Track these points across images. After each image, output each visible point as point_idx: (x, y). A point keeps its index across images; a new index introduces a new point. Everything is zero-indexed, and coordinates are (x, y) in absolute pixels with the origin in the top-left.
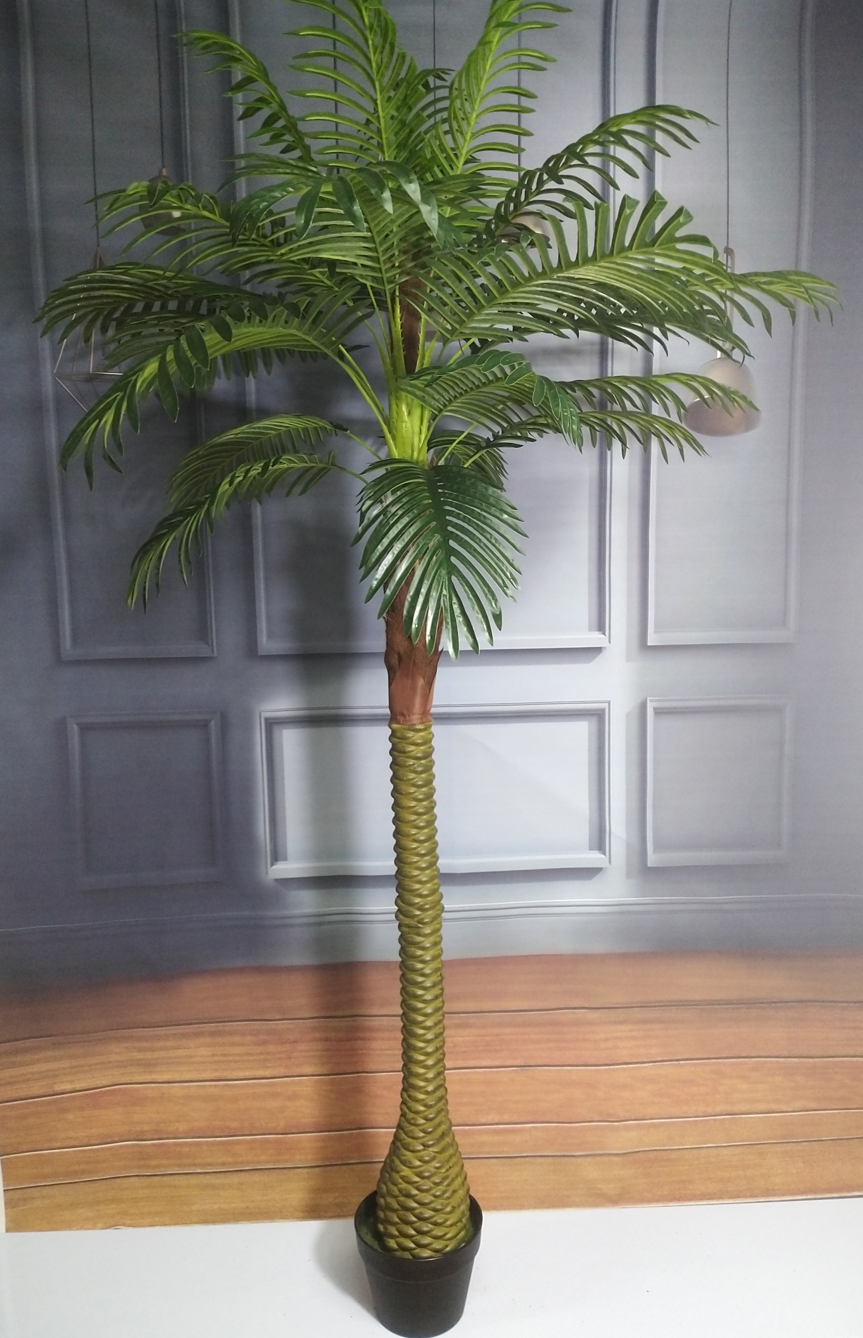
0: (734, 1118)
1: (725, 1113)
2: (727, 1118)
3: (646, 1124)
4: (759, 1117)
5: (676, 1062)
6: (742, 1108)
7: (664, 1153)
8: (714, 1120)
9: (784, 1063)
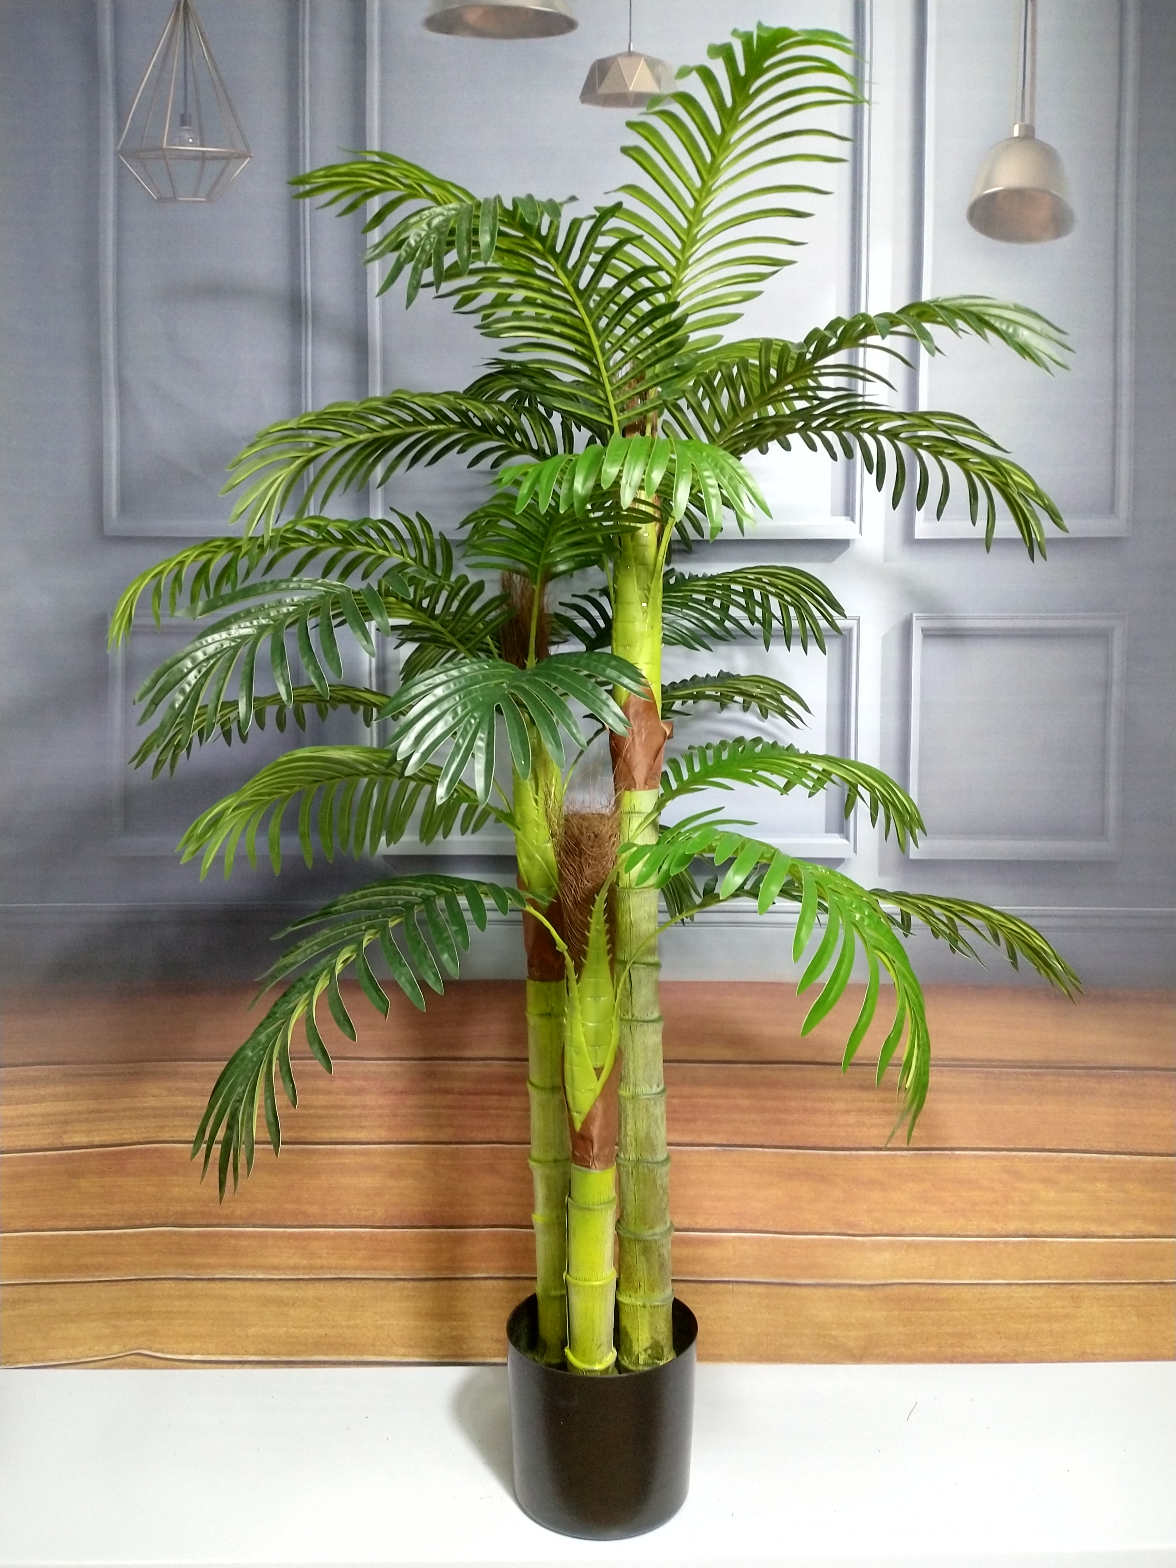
7: (930, 1289)
9: (1108, 1161)
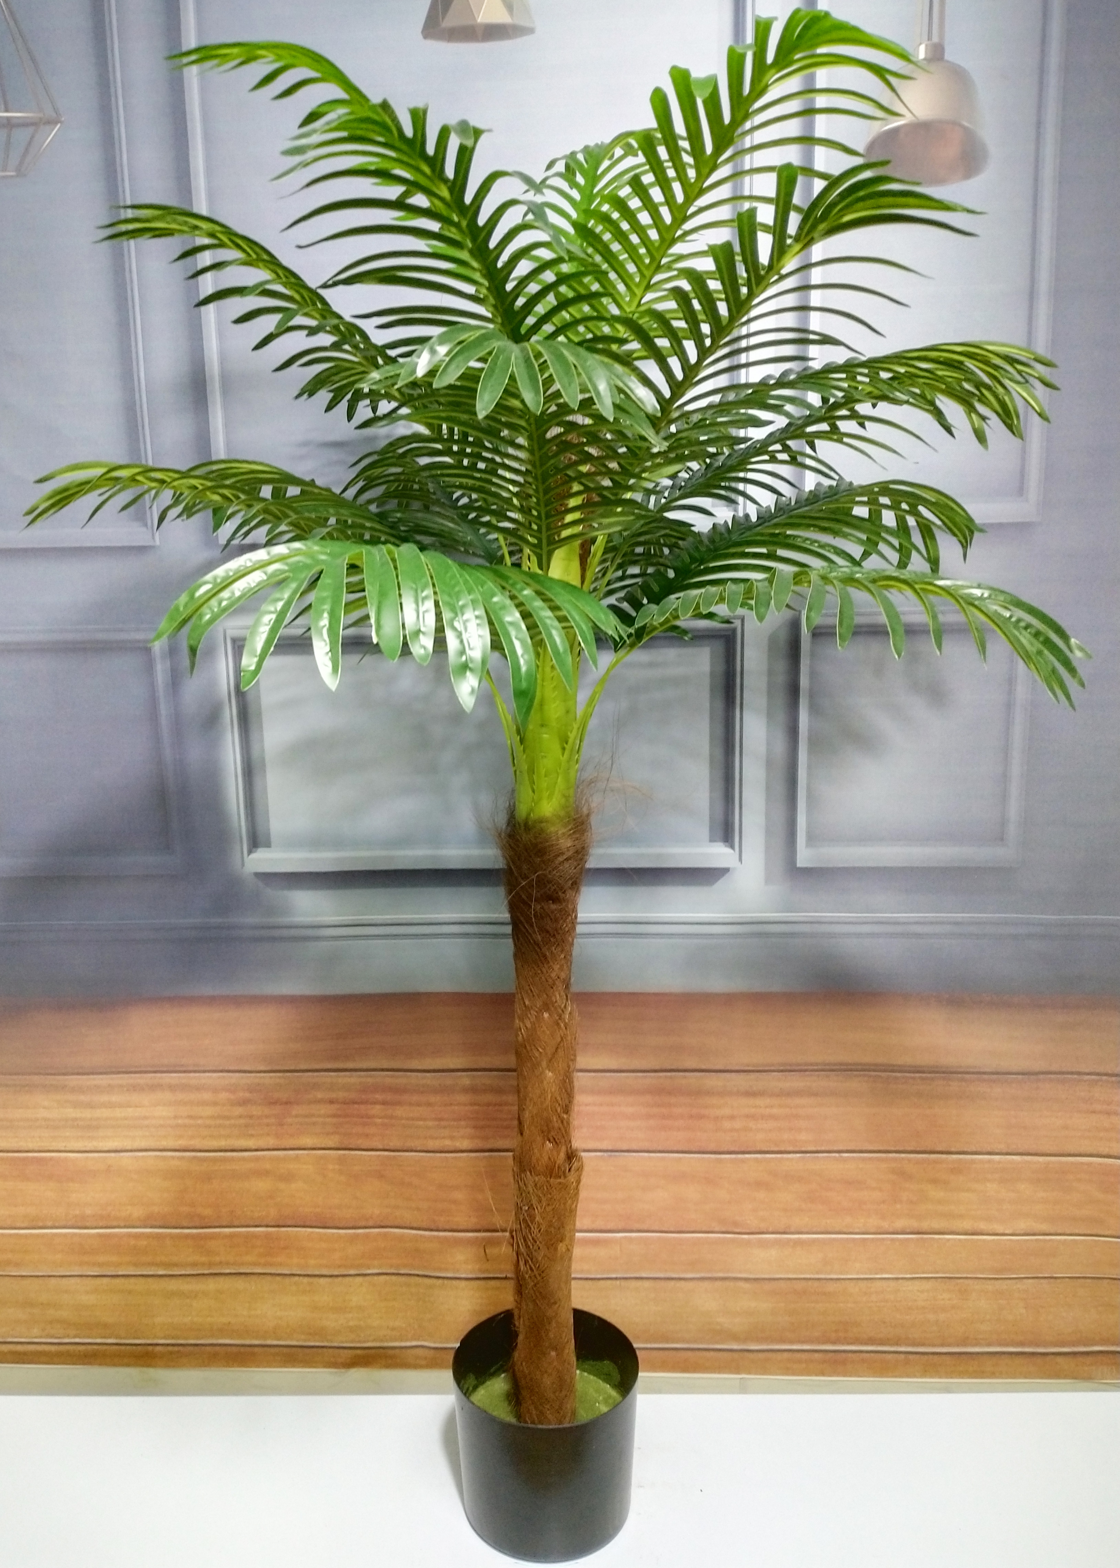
0: (922, 1239)
1: (908, 1230)
2: (912, 1239)
3: (790, 1240)
4: (960, 1240)
5: (837, 1155)
6: (936, 1225)
8: (892, 1240)
